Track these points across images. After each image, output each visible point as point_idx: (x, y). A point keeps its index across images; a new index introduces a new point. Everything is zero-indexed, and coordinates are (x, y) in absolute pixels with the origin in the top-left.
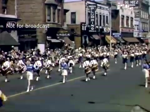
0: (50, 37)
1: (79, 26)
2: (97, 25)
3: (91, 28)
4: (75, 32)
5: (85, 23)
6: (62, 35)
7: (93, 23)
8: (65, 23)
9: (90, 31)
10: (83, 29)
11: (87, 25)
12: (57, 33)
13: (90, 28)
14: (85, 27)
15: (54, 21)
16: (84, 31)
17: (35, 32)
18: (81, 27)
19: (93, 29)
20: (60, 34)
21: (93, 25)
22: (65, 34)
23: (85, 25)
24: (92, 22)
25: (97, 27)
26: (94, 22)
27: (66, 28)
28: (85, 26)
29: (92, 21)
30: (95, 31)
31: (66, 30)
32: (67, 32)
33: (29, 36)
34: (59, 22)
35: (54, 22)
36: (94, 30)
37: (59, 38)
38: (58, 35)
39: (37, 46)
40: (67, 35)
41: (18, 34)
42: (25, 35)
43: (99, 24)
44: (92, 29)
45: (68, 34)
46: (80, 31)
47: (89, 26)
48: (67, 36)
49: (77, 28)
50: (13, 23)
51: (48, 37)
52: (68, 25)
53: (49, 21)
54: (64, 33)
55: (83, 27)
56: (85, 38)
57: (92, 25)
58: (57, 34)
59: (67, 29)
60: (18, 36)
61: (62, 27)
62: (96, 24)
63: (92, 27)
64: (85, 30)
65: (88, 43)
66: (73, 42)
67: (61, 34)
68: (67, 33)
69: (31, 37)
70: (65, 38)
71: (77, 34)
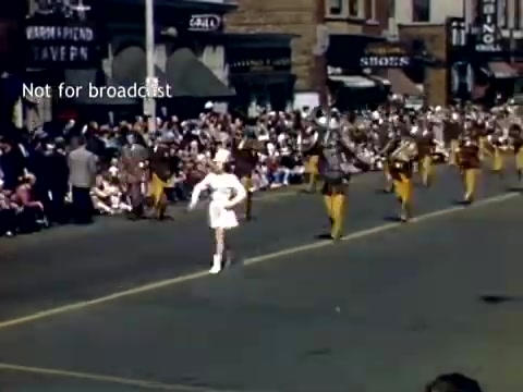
0: (339, 70)
1: (443, 31)
2: (505, 27)
3: (482, 35)
4: (425, 53)
5: (463, 20)
6: (381, 63)
7: (489, 20)
8: (391, 20)
9: (478, 48)
10: (454, 42)
11: (470, 26)
12: (363, 55)
13: (478, 38)
14: (463, 32)
15: (353, 11)
16: (459, 47)
17: (287, 53)
18: (449, 35)
19: (492, 40)
20: (371, 59)
21: (490, 25)
22: (392, 59)
23: (462, 25)
24: (485, 16)
25: (506, 34)
26: (494, 16)
27: (394, 36)
28: (464, 28)
29: (485, 10)
30: (499, 49)
31: (395, 45)
32: (397, 50)
33: (265, 64)
34: (369, 16)
35: (353, 18)
36: (495, 43)
37: (367, 71)
38: (366, 63)
39: (292, 99)
40: (398, 61)
41: (229, 59)
42: (252, 62)
43: (511, 24)
44: (485, 40)
45: (402, 60)
46: (444, 46)
47: (475, 31)
48: (398, 67)
49: (433, 38)
50: (210, 20)
51: (330, 70)
52: (400, 27)
53: (336, 11)
54: (388, 55)
55: (455, 32)
56: (462, 72)
57: (486, 27)
58: (362, 60)
59: (397, 39)
60: (227, 67)
61: (380, 33)
62: (501, 22)
63: (487, 32)
64: (463, 42)
65: (470, 89)
66: (420, 87)
67: (376, 59)
68: (400, 55)
69: (270, 68)
70: (390, 71)
71: (434, 60)
